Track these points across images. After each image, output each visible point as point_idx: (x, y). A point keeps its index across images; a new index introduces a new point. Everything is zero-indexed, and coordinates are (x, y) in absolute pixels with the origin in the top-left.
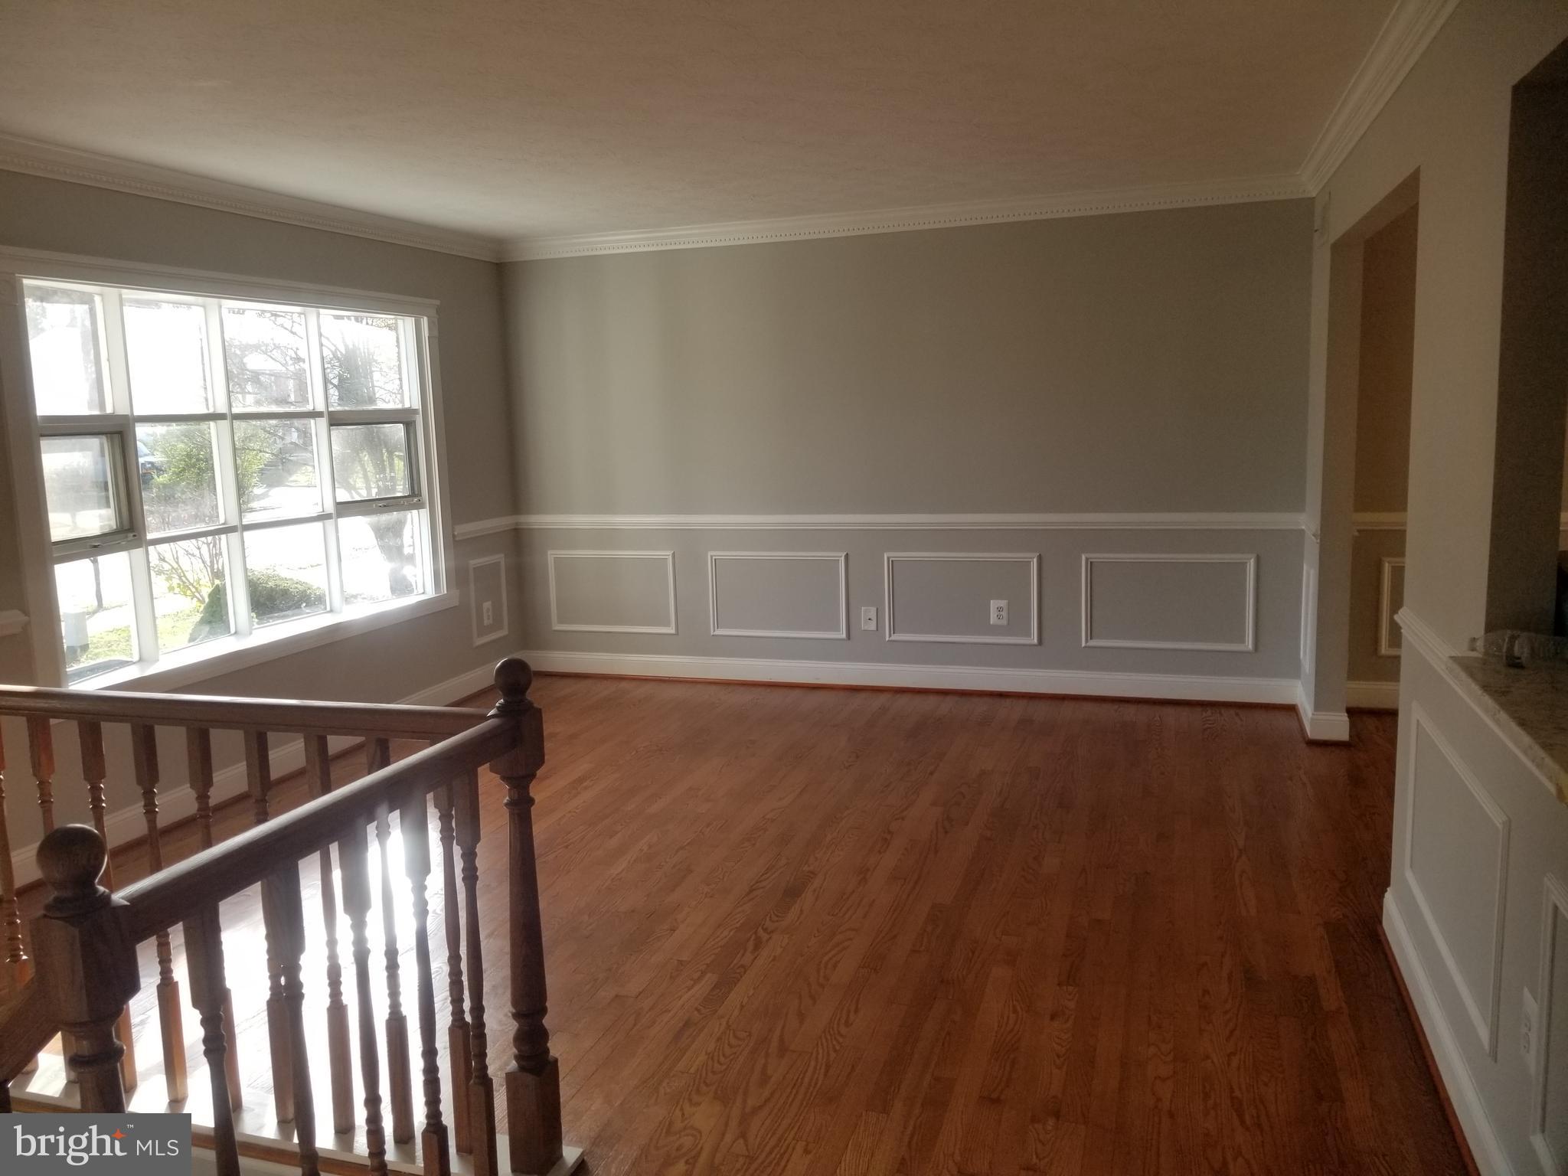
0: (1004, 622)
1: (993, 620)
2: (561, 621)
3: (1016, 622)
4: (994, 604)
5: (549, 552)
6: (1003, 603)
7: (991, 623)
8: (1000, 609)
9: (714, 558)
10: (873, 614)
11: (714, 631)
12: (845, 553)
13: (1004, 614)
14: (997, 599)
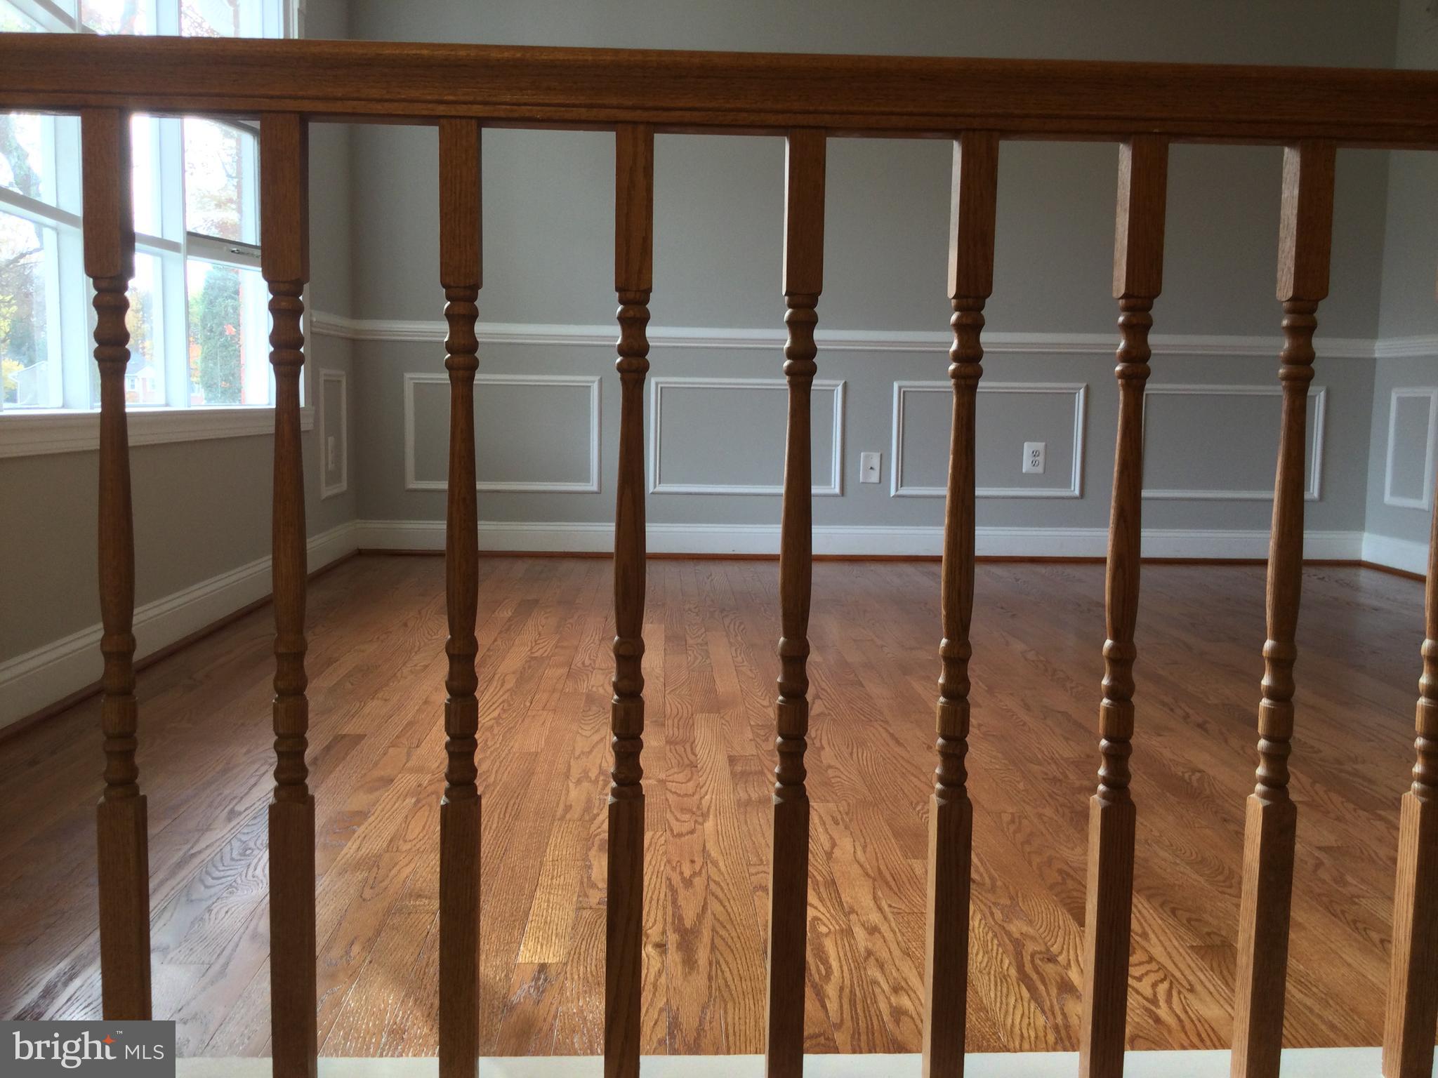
0: (1040, 469)
1: (1026, 466)
2: (419, 476)
3: (1055, 470)
4: (1028, 448)
5: (407, 375)
6: (1040, 446)
7: (1024, 471)
8: (1035, 454)
9: (659, 386)
10: (876, 462)
11: (655, 487)
12: (843, 382)
13: (1041, 459)
14: (1034, 440)
